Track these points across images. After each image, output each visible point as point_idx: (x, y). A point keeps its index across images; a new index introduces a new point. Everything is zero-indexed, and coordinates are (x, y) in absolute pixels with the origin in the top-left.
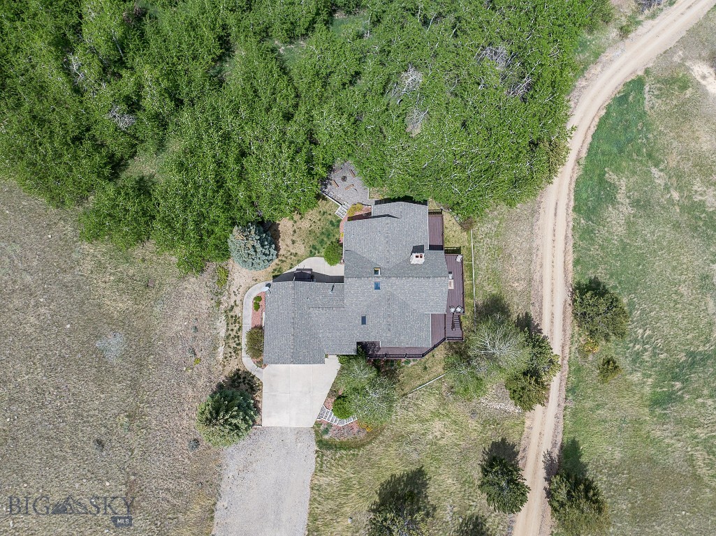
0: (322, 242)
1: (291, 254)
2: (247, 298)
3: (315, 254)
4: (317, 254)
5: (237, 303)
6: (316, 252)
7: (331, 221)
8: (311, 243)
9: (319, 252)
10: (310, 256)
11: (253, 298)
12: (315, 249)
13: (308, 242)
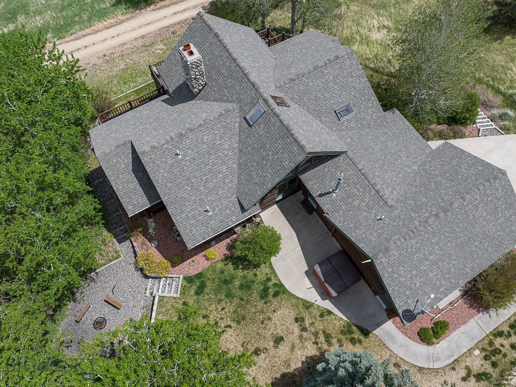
0: (246, 286)
1: (304, 329)
2: (438, 360)
3: (275, 285)
4: (274, 281)
5: (463, 373)
6: (270, 284)
7: (197, 293)
8: (260, 305)
9: (269, 280)
10: (285, 291)
11: (431, 348)
12: (266, 290)
13: (262, 312)
